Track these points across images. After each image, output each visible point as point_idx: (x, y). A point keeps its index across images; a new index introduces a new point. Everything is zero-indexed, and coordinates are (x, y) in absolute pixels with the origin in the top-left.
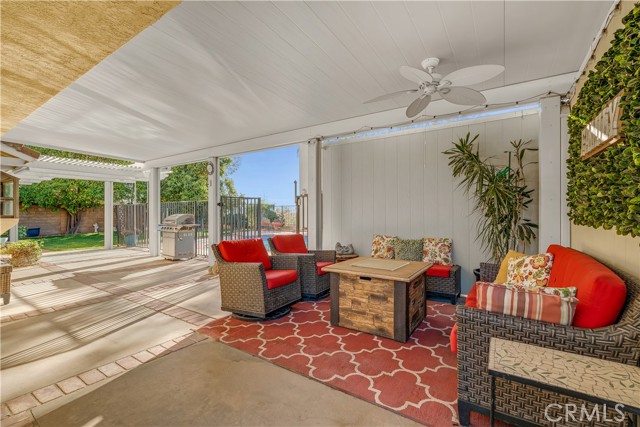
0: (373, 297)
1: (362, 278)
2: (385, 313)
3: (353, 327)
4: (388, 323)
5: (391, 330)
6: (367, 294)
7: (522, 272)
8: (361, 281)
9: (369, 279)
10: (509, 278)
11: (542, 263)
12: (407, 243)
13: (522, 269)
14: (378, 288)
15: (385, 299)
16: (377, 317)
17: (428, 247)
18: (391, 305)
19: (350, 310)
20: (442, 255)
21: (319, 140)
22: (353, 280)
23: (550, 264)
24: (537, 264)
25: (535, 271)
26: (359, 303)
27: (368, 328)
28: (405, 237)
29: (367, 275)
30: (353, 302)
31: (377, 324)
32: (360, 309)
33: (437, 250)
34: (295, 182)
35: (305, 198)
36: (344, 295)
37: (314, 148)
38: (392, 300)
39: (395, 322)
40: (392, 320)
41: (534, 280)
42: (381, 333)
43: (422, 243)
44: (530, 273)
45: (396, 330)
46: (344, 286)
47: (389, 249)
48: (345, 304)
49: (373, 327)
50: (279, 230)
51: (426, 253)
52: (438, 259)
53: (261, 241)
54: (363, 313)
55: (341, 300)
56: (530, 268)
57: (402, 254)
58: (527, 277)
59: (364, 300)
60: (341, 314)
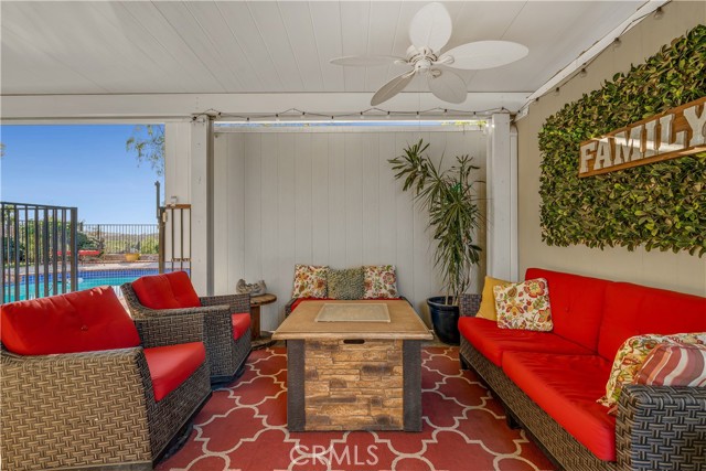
0: (368, 369)
1: (347, 342)
2: (388, 392)
3: (332, 428)
4: (394, 408)
5: (397, 416)
6: (355, 367)
7: (518, 302)
8: (346, 347)
9: (361, 341)
10: (500, 311)
11: (538, 290)
12: (345, 273)
13: (517, 299)
14: (375, 355)
15: (388, 369)
16: (375, 402)
17: (371, 277)
18: (398, 378)
19: (327, 399)
20: (388, 286)
21: (211, 118)
22: (332, 348)
23: (546, 290)
24: (533, 292)
25: (533, 300)
26: (343, 384)
27: (362, 423)
28: (341, 265)
29: (358, 336)
30: (333, 384)
31: (375, 413)
32: (346, 393)
33: (382, 281)
34: (158, 184)
35: (186, 211)
36: (314, 374)
37: (203, 130)
38: (399, 369)
39: (405, 403)
40: (401, 400)
41: (536, 311)
42: (384, 427)
43: (362, 271)
44: (529, 303)
45: (406, 417)
46: (312, 360)
47: (320, 284)
48: (316, 389)
49: (370, 419)
50: (92, 262)
51: (368, 285)
52: (384, 291)
53: (109, 292)
54: (351, 400)
55: (309, 385)
56: (526, 297)
57: (338, 290)
58: (526, 308)
59: (352, 378)
60: (309, 409)
